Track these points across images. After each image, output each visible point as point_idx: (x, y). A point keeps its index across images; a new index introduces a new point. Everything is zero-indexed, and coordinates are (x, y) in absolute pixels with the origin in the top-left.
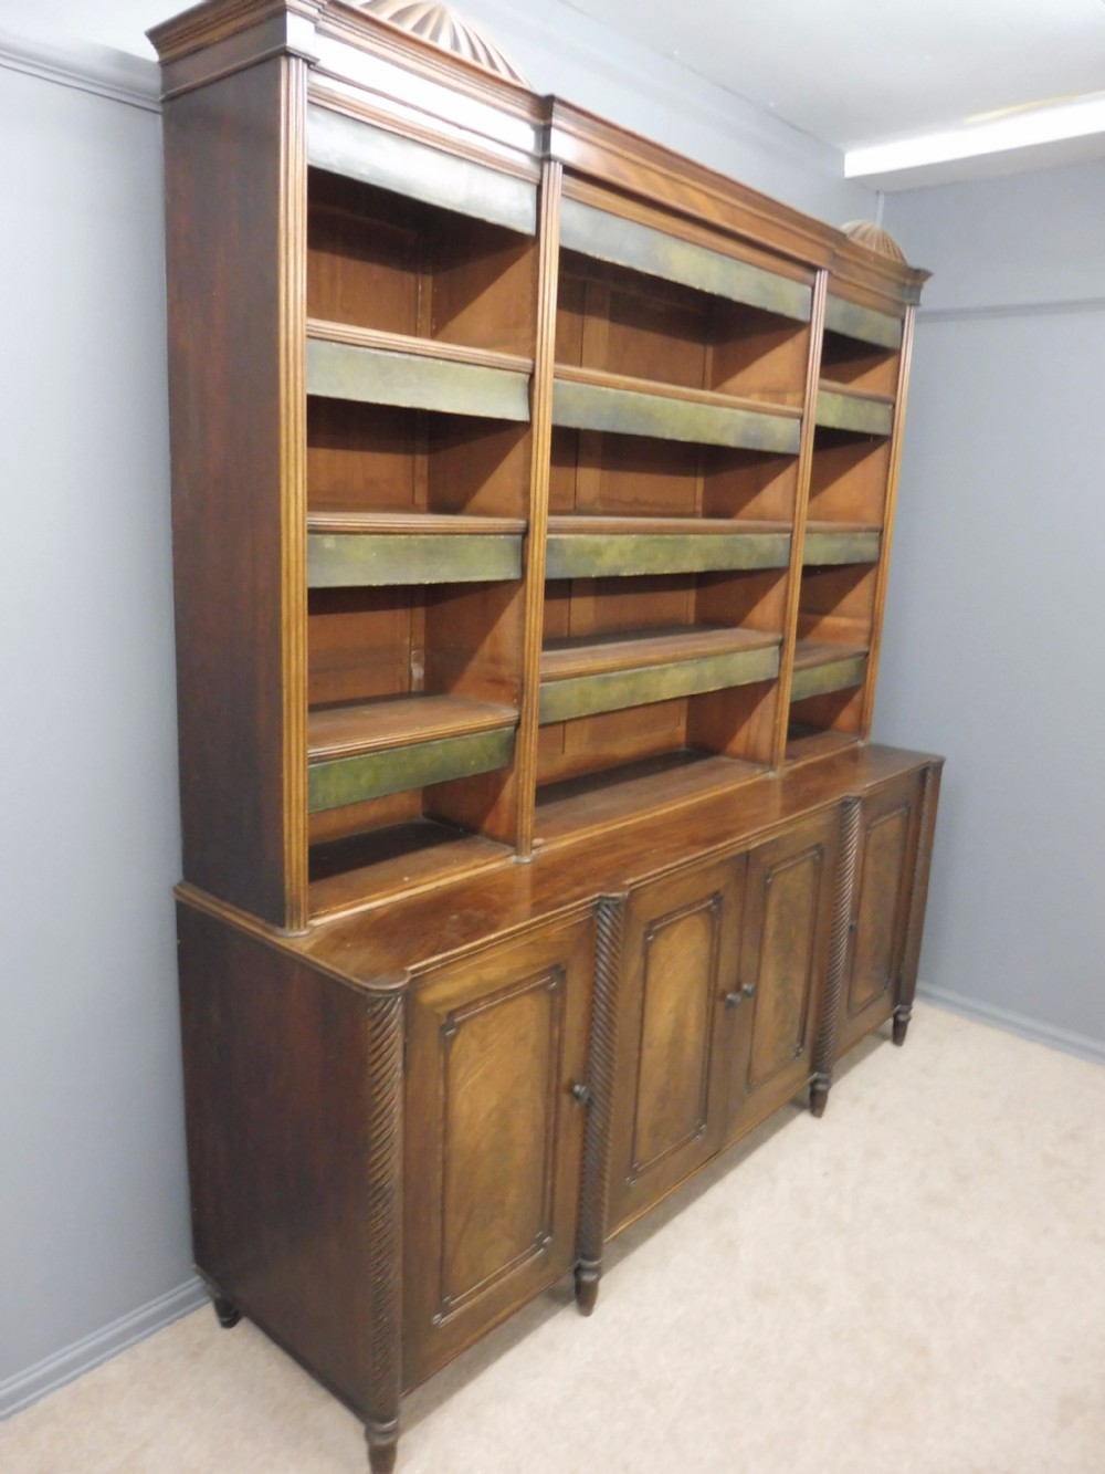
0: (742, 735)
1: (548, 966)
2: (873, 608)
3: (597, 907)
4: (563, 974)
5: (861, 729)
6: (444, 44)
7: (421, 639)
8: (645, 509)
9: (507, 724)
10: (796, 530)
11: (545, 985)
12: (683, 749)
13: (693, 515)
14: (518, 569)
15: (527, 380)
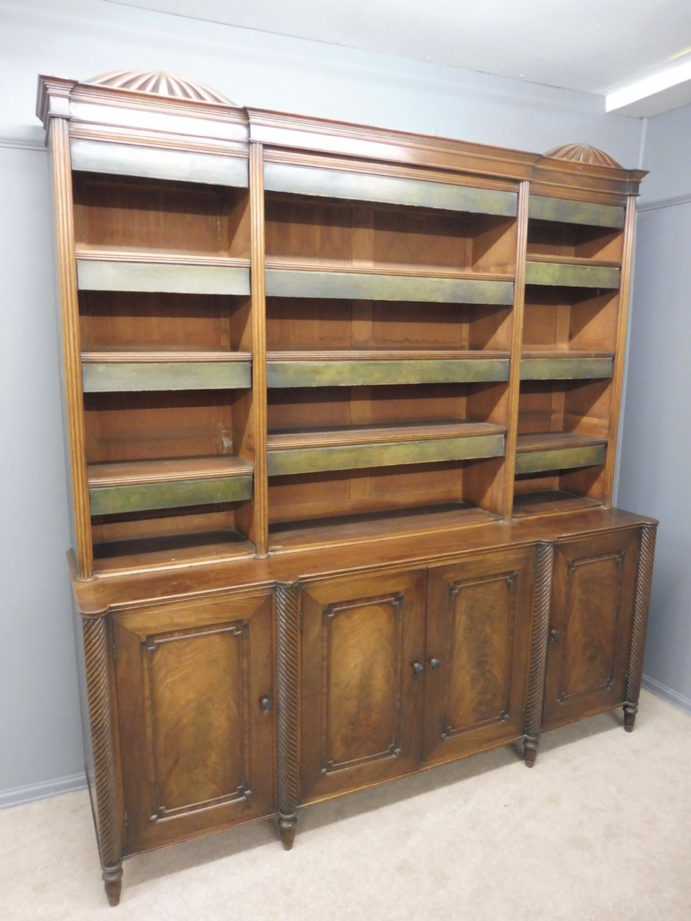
0: (489, 495)
1: (233, 620)
2: (610, 411)
3: (275, 589)
4: (246, 626)
5: (604, 497)
6: (163, 91)
7: (230, 424)
8: (415, 345)
9: (246, 474)
11: (232, 631)
12: (461, 502)
13: (461, 348)
14: (249, 382)
15: (248, 271)
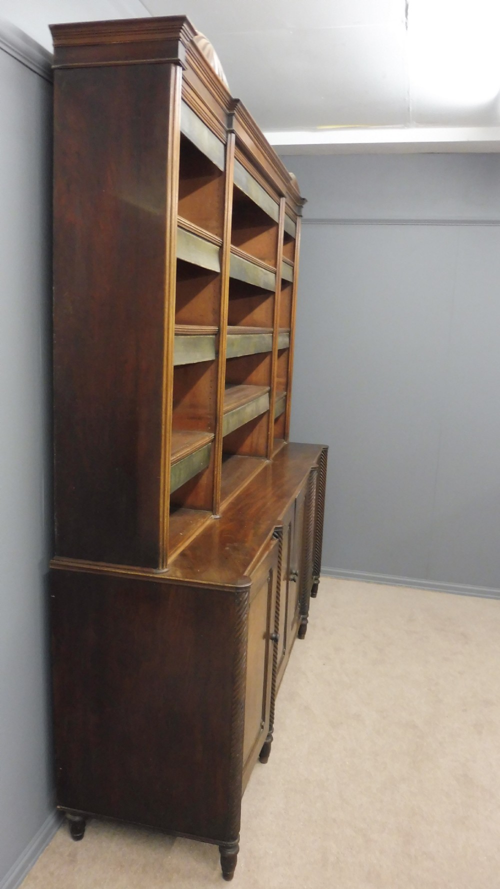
0: (248, 442)
2: (288, 372)
5: (285, 435)
9: (211, 441)
10: (275, 332)
15: (219, 250)
